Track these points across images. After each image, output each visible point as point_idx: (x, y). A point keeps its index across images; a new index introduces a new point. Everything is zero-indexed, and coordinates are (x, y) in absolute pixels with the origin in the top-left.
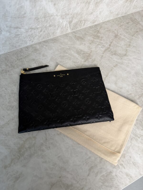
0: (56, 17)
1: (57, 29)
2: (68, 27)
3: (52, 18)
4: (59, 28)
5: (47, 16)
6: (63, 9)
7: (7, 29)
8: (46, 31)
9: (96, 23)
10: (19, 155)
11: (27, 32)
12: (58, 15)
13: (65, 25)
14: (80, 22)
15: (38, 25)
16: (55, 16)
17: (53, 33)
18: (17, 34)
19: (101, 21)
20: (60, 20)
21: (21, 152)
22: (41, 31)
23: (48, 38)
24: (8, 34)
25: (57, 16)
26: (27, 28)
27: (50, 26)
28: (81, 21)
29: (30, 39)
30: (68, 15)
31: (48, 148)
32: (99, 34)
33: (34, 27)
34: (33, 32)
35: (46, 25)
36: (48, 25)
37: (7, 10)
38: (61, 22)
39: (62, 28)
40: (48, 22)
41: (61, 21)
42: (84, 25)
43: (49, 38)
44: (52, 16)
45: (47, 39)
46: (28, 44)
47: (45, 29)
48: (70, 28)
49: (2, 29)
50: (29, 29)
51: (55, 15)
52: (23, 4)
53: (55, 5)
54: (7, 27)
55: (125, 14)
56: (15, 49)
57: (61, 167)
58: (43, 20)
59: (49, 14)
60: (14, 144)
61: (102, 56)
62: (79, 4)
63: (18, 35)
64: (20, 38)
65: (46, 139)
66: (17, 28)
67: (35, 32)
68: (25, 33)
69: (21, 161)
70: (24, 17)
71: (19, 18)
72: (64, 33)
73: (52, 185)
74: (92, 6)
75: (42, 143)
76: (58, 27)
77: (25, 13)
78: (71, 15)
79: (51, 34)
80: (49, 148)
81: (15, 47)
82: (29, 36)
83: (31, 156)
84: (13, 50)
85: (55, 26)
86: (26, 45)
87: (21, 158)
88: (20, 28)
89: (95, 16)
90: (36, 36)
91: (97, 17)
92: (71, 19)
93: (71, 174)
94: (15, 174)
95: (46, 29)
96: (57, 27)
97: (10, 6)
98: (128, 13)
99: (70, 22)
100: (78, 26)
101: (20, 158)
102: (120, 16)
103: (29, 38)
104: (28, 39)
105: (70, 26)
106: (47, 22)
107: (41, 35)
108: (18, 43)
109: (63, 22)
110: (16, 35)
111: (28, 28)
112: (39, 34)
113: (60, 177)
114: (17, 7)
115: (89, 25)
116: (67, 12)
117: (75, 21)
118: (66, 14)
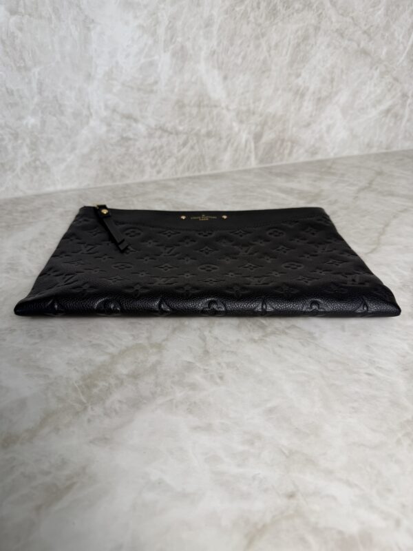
0: (225, 112)
1: (226, 149)
2: (250, 152)
3: (215, 112)
4: (229, 148)
5: (205, 103)
6: (243, 94)
7: (104, 113)
8: (196, 147)
9: (319, 157)
10: (85, 401)
11: (150, 135)
12: (231, 108)
13: (243, 141)
14: (281, 145)
15: (180, 123)
16: (223, 108)
17: (214, 159)
18: (125, 135)
19: (332, 155)
20: (235, 124)
21: (95, 391)
22: (185, 144)
23: (199, 171)
24: (104, 128)
25: (228, 110)
26: (153, 126)
27: (209, 135)
28: (283, 141)
29: (153, 162)
30: (254, 113)
31: (218, 380)
32: (332, 171)
33: (169, 126)
34: (164, 140)
35: (199, 130)
36: (203, 131)
37: (117, 63)
38: (236, 129)
39: (236, 150)
40: (206, 121)
41: (236, 126)
42: (290, 154)
43: (203, 173)
44: (216, 106)
45: (197, 174)
46: (146, 178)
47: (195, 141)
48: (256, 155)
49: (92, 111)
50: (156, 129)
51: (223, 105)
52: (156, 57)
53: (225, 78)
54: (107, 107)
55: (387, 149)
56: (110, 183)
57: (286, 452)
58: (195, 111)
59: (210, 99)
60: (68, 363)
61: (357, 197)
62: (280, 92)
63: (128, 139)
64: (131, 150)
65: (206, 352)
66: (129, 117)
67: (168, 144)
68: (145, 137)
69: (89, 421)
70: (152, 91)
71: (139, 90)
72: (241, 168)
73: (254, 533)
74: (308, 106)
75: (189, 363)
76: (228, 142)
77: (156, 83)
78: (261, 115)
79: (207, 161)
80: (221, 378)
81: (112, 176)
82: (152, 150)
83: (137, 404)
84: (103, 184)
85: (220, 139)
86: (139, 179)
87: (92, 409)
88: (136, 121)
89: (317, 136)
90: (169, 157)
91: (321, 138)
92: (259, 128)
93: (349, 484)
94: (48, 473)
95: (198, 142)
96: (224, 142)
97: (128, 56)
98: (395, 149)
99: (258, 137)
100: (276, 155)
101: (85, 409)
102: (374, 150)
103: (153, 157)
104: (149, 160)
105: (256, 148)
106: (202, 120)
107: (183, 157)
108: (121, 166)
109: (239, 130)
110: (123, 138)
111: (156, 126)
112: (179, 151)
113: (291, 496)
114: (143, 60)
115: (302, 159)
116: (252, 106)
117: (268, 136)
118: (248, 110)
